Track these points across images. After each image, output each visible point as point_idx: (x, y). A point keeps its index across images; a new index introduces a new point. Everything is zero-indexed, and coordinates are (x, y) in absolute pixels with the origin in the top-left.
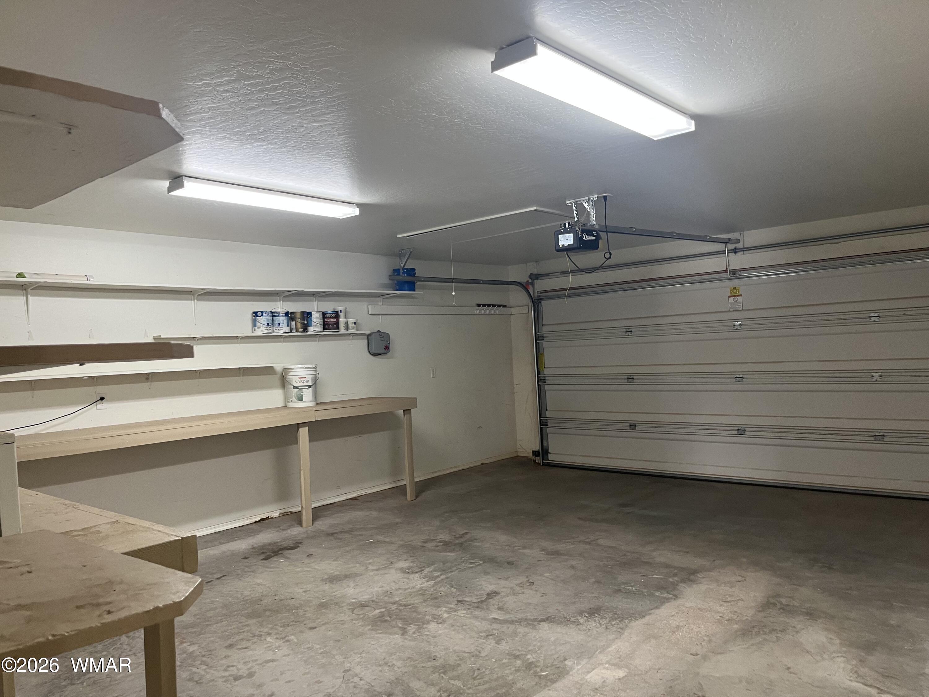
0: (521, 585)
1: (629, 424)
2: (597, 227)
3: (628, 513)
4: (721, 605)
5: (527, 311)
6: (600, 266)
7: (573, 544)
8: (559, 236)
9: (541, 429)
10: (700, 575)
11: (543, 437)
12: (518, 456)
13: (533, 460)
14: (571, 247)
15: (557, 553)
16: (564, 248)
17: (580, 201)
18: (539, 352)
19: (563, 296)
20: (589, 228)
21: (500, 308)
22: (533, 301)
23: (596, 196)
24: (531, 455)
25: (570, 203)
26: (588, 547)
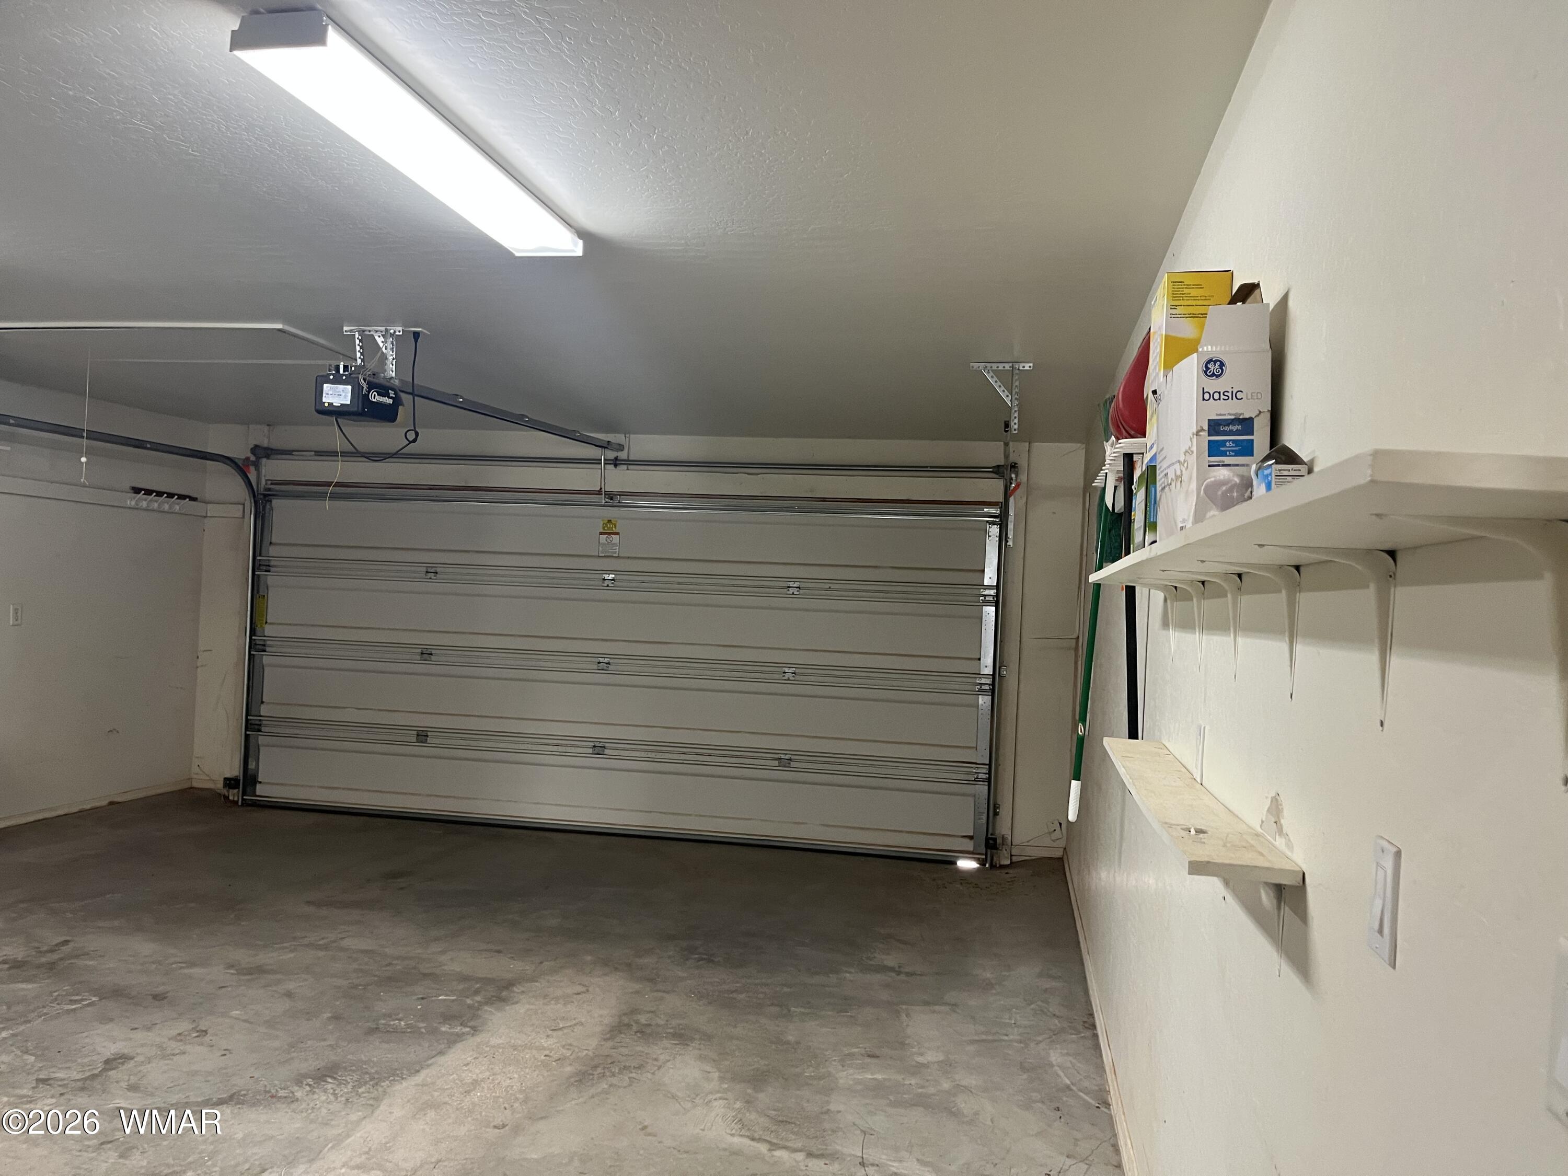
0: (179, 1037)
1: (415, 733)
2: (397, 382)
3: (402, 889)
4: (548, 1036)
5: (240, 514)
6: (396, 453)
7: (292, 951)
8: (325, 386)
9: (247, 737)
10: (518, 989)
11: (249, 752)
12: (192, 788)
13: (224, 796)
14: (346, 409)
15: (260, 970)
16: (331, 409)
17: (370, 331)
18: (258, 592)
19: (322, 496)
20: (382, 381)
21: (183, 502)
22: (254, 496)
23: (400, 329)
24: (220, 785)
25: (351, 331)
26: (321, 954)
